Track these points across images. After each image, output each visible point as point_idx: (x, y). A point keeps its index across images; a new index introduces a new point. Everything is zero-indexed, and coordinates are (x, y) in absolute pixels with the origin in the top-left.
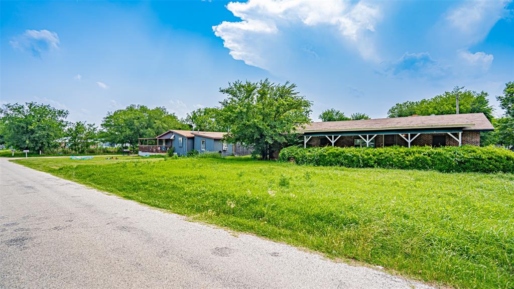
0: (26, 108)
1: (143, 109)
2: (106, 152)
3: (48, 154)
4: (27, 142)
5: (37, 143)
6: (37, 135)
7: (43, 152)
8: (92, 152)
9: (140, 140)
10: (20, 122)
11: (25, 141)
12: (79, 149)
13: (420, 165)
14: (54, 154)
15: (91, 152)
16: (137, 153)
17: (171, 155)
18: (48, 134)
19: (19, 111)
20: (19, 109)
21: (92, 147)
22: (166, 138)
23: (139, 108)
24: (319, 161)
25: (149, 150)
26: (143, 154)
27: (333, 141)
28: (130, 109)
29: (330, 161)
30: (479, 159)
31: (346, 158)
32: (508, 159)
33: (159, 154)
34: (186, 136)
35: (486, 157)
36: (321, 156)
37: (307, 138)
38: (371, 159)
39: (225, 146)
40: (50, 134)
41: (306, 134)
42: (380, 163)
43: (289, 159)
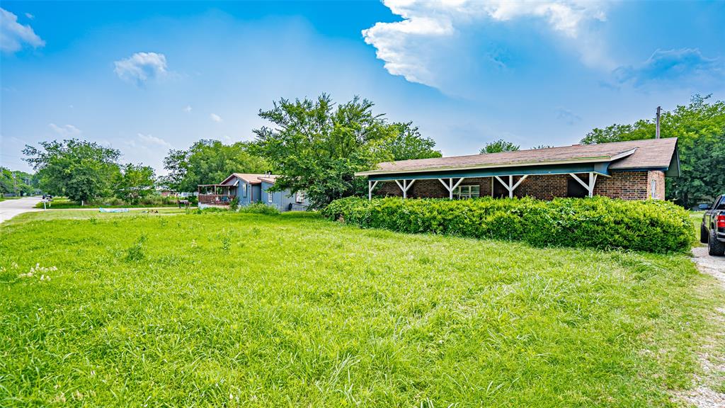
0: (65, 146)
1: (217, 144)
3: (92, 205)
5: (76, 190)
6: (75, 181)
7: (86, 203)
8: (148, 204)
9: (200, 187)
10: (56, 164)
12: (131, 198)
13: (504, 232)
14: (99, 205)
16: (195, 204)
17: (234, 208)
18: (88, 180)
20: (56, 148)
21: (148, 197)
22: (229, 184)
23: (212, 145)
24: (371, 221)
25: (208, 201)
26: (202, 206)
27: (405, 190)
28: (199, 145)
29: (384, 221)
30: (597, 223)
31: (402, 216)
32: (653, 223)
33: (217, 206)
34: (248, 181)
35: (612, 219)
36: (374, 212)
37: (373, 183)
38: (434, 218)
39: (299, 196)
40: (91, 179)
41: (371, 177)
42: (447, 226)
43: (337, 217)
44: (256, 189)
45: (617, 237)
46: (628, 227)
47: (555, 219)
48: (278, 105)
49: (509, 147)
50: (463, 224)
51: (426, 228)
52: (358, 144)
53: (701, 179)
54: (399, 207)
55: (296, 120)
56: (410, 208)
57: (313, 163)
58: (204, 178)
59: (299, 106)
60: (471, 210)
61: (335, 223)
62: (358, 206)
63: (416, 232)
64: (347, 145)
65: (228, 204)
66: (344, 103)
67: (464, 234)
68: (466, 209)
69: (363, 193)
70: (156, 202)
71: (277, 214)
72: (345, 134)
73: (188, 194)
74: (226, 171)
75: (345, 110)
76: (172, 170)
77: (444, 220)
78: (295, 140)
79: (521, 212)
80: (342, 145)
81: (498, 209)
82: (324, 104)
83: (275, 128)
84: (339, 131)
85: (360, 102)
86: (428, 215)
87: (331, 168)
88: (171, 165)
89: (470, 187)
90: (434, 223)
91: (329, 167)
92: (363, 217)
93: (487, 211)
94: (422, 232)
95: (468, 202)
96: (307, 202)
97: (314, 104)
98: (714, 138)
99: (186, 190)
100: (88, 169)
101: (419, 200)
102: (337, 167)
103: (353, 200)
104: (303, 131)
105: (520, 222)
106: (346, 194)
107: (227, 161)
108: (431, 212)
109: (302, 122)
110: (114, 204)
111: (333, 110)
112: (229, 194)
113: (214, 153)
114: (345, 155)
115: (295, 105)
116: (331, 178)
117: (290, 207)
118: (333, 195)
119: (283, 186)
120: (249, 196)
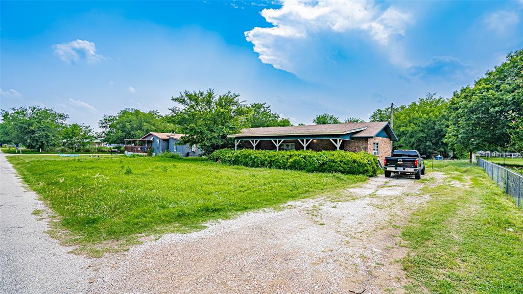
0: (30, 111)
1: (137, 112)
3: (47, 152)
4: (29, 141)
5: (37, 141)
6: (37, 135)
7: (43, 150)
8: (87, 151)
9: (126, 141)
10: (23, 123)
11: (27, 140)
12: (75, 148)
16: (122, 152)
17: (150, 154)
18: (46, 134)
19: (23, 114)
20: (23, 112)
21: (87, 147)
22: (146, 139)
23: (133, 112)
24: (235, 162)
25: (132, 150)
26: (128, 153)
27: (254, 145)
28: (124, 112)
29: (242, 162)
30: (333, 162)
31: (251, 159)
32: (354, 162)
33: (139, 154)
34: (161, 138)
35: (339, 160)
36: (237, 157)
37: (237, 141)
38: (266, 160)
39: (194, 148)
40: (48, 134)
41: (237, 138)
42: (272, 164)
43: (217, 159)
44: (165, 143)
45: (340, 168)
46: (345, 164)
47: (318, 160)
48: (183, 94)
49: (331, 118)
50: (279, 163)
51: (263, 164)
52: (231, 118)
53: (431, 141)
54: (250, 154)
55: (194, 103)
56: (255, 155)
57: (204, 129)
58: (128, 134)
59: (195, 95)
60: (283, 156)
61: (216, 163)
62: (228, 154)
63: (257, 167)
64: (224, 118)
65: (146, 152)
66: (222, 94)
67: (280, 168)
68: (281, 155)
69: (232, 146)
70: (93, 150)
71: (181, 159)
72: (222, 113)
73: (116, 145)
74: (143, 130)
75: (223, 99)
76: (104, 129)
77: (271, 161)
78: (194, 115)
79: (305, 157)
80: (222, 119)
81: (296, 155)
82: (210, 95)
83: (181, 107)
84: (219, 112)
85: (232, 94)
86: (263, 158)
87: (215, 132)
88: (104, 125)
89: (290, 144)
90: (266, 162)
91: (212, 131)
92: (231, 160)
93: (291, 156)
94: (260, 167)
95: (283, 152)
96: (200, 152)
97: (205, 94)
98: (437, 118)
99: (115, 142)
100: (47, 127)
101: (260, 151)
102: (218, 131)
103: (226, 150)
104: (198, 109)
105: (304, 161)
106: (223, 147)
107: (145, 124)
108: (265, 157)
109: (197, 104)
110: (63, 151)
111: (216, 98)
112: (146, 145)
113: (135, 118)
114: (223, 125)
115: (193, 94)
116: (214, 137)
117: (188, 155)
118: (215, 147)
119: (185, 141)
120: (161, 147)
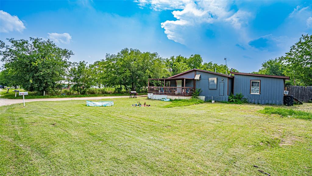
2: (104, 93)
3: (52, 96)
4: (31, 81)
5: (41, 82)
6: (42, 73)
11: (29, 80)
14: (58, 95)
15: (92, 94)
18: (52, 72)
